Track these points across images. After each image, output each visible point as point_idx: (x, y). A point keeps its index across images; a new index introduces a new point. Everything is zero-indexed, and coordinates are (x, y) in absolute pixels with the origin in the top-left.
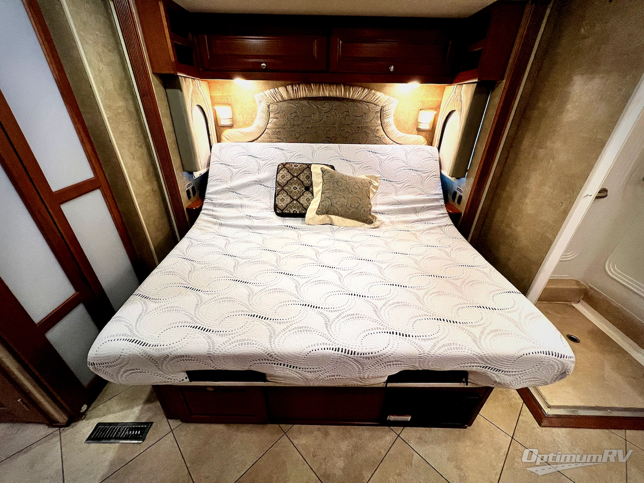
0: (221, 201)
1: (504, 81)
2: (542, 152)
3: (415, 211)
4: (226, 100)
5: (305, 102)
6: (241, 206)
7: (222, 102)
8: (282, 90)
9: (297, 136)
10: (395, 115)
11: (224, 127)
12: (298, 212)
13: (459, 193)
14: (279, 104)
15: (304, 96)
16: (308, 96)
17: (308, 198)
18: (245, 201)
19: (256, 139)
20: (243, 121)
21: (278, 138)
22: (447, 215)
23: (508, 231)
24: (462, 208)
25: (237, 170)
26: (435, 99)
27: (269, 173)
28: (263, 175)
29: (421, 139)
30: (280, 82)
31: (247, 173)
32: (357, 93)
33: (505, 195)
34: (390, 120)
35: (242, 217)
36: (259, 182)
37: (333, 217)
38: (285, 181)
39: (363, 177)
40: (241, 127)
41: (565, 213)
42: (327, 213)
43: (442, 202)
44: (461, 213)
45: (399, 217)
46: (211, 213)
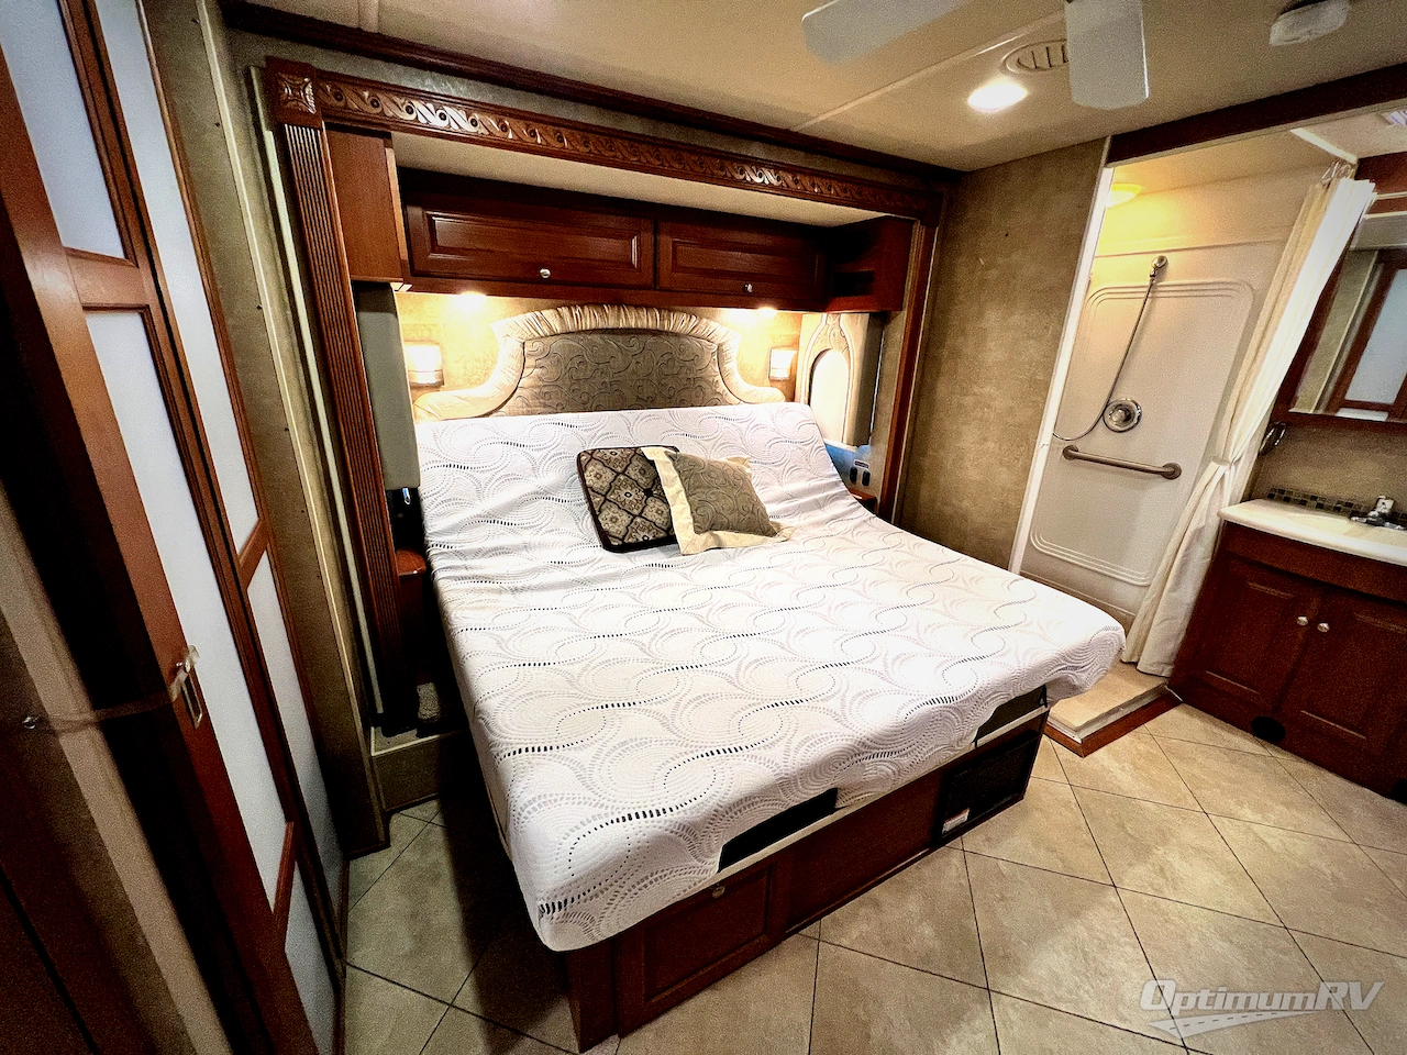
0: (475, 546)
1: (905, 312)
2: (969, 400)
3: (819, 505)
4: (426, 334)
5: (596, 338)
6: (526, 547)
7: (416, 338)
8: (549, 314)
9: (585, 398)
10: (737, 359)
11: (418, 388)
12: (651, 538)
13: (861, 470)
14: (546, 341)
15: (593, 326)
16: (600, 327)
17: (658, 510)
18: (526, 536)
19: (496, 410)
20: (465, 375)
21: (545, 406)
22: (858, 504)
23: (948, 510)
24: (876, 489)
25: (488, 475)
26: (788, 333)
27: (560, 472)
28: (549, 478)
29: (777, 394)
30: (545, 300)
31: (513, 478)
32: (680, 322)
33: (926, 462)
34: (731, 366)
35: (545, 568)
36: (544, 494)
37: (720, 533)
38: (606, 484)
39: (724, 460)
40: (459, 387)
41: (1027, 470)
42: (713, 527)
43: (843, 488)
44: (875, 499)
45: (802, 517)
46: (464, 573)
